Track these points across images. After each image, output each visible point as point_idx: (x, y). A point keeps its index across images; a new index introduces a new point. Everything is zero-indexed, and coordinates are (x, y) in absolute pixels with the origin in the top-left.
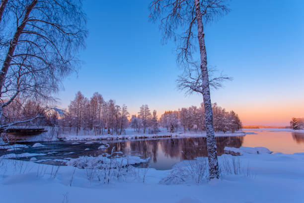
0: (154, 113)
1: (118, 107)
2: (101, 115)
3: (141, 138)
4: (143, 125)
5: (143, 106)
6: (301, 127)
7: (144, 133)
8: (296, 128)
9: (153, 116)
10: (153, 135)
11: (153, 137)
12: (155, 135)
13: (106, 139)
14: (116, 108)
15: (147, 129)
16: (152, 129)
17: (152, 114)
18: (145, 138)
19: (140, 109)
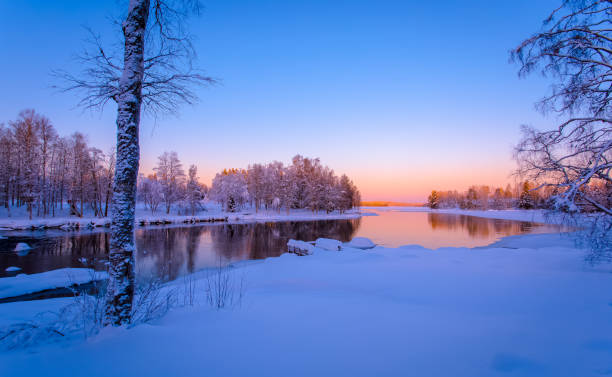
0: (191, 171)
1: (96, 152)
2: (48, 169)
3: (157, 223)
4: (163, 195)
5: (166, 154)
6: (441, 205)
7: (168, 212)
8: (433, 207)
9: (188, 178)
10: (184, 218)
11: (186, 222)
12: (189, 217)
13: (58, 228)
14: (91, 154)
15: (174, 205)
16: (186, 204)
17: (187, 173)
18: (167, 223)
19: (159, 161)
